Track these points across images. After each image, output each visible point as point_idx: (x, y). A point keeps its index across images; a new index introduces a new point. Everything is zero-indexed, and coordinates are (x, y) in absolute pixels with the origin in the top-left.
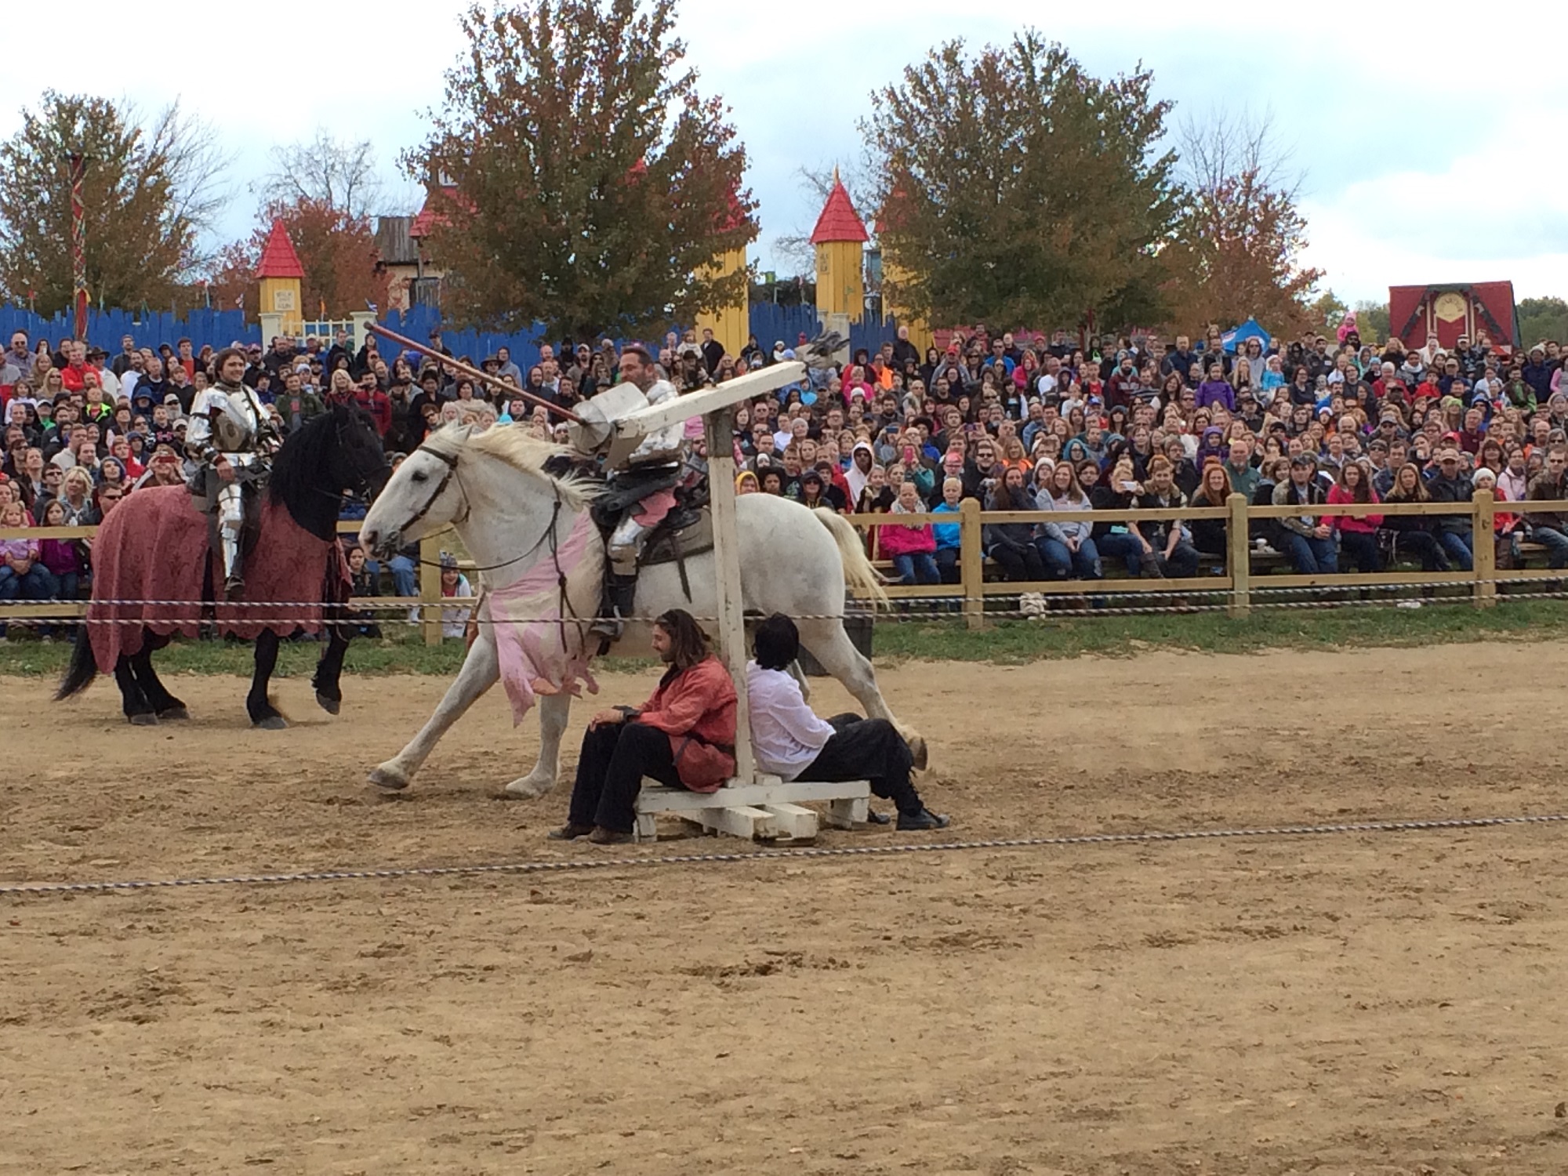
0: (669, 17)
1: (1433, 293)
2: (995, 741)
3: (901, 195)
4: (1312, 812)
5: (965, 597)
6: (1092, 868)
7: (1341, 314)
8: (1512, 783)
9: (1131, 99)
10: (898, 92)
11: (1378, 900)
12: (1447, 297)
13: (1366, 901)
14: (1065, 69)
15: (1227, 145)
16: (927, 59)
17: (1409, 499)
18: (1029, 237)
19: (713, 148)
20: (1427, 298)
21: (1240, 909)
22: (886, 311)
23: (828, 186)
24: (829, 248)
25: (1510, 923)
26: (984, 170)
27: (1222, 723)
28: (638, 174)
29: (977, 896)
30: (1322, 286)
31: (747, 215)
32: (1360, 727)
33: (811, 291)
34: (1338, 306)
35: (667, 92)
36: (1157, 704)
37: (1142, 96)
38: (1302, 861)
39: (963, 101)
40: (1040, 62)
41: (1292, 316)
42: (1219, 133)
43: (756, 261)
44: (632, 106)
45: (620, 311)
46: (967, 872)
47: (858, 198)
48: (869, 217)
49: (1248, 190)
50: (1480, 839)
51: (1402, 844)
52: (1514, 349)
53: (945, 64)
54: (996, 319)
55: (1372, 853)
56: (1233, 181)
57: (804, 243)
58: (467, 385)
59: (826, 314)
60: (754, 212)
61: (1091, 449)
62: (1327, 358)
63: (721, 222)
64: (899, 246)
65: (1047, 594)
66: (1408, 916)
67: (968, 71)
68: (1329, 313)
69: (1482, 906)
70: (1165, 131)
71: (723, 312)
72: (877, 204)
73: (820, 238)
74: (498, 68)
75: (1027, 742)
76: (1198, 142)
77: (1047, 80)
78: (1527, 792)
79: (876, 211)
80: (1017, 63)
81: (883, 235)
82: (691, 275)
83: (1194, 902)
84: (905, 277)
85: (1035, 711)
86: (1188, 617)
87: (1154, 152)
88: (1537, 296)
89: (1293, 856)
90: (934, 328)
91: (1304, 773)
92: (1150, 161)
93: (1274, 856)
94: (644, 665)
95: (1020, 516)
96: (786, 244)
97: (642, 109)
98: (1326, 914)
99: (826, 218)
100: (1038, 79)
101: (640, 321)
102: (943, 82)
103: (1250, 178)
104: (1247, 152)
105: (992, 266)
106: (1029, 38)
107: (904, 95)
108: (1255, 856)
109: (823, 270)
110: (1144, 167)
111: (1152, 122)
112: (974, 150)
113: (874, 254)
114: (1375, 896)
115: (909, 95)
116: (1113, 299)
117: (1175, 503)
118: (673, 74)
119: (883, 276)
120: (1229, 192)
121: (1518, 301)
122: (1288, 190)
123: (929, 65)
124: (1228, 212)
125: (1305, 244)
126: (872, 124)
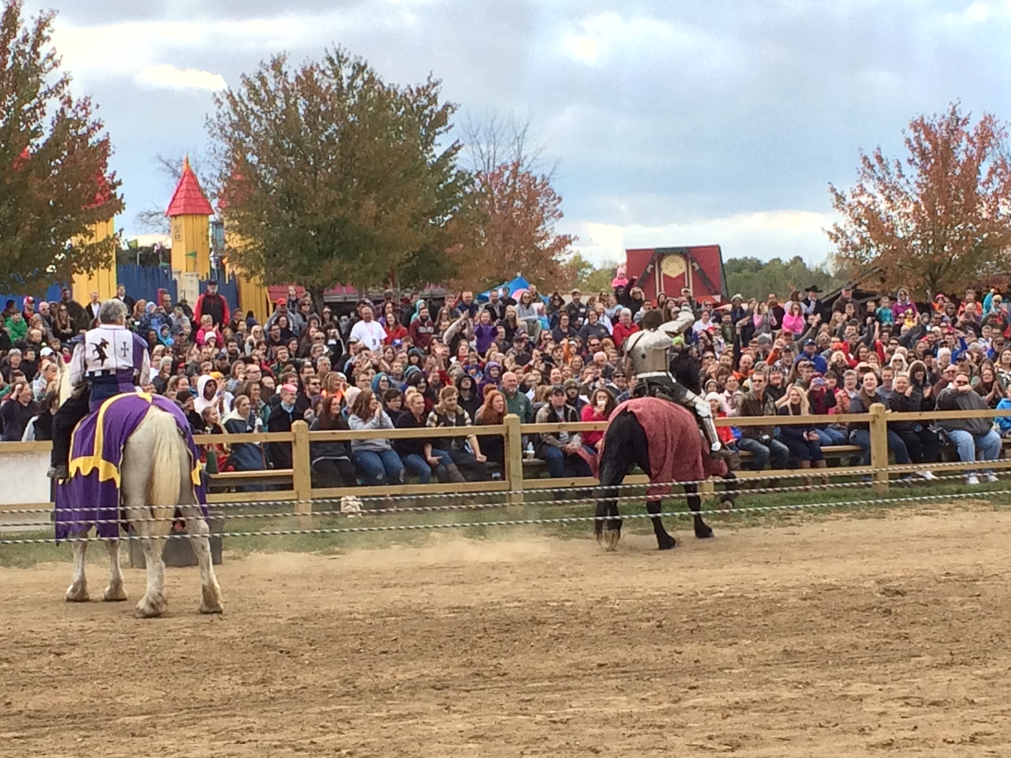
0: (45, 33)
1: (660, 255)
2: (324, 616)
3: (238, 177)
5: (297, 500)
7: (589, 271)
8: (730, 640)
9: (425, 101)
10: (235, 94)
11: (630, 736)
12: (670, 257)
13: (621, 737)
14: (366, 76)
15: (498, 138)
16: (259, 68)
18: (342, 212)
19: (85, 138)
20: (655, 258)
21: (521, 747)
22: (228, 270)
23: (180, 170)
24: (181, 221)
25: (732, 750)
26: (306, 158)
27: (504, 597)
28: (23, 160)
29: (312, 743)
30: (573, 249)
31: (113, 192)
32: (612, 598)
33: (167, 255)
34: (585, 265)
35: (46, 94)
36: (453, 583)
37: (433, 100)
38: (570, 706)
39: (287, 103)
40: (346, 72)
41: (551, 273)
42: (492, 129)
43: (121, 231)
44: (18, 106)
45: (10, 272)
47: (204, 180)
48: (214, 196)
49: (515, 174)
52: (722, 298)
53: (273, 73)
54: (317, 277)
55: (625, 698)
56: (503, 168)
57: (160, 216)
59: (180, 273)
60: (119, 191)
61: (396, 379)
62: (581, 306)
63: (92, 200)
64: (238, 218)
65: (362, 497)
66: (654, 748)
67: (291, 79)
68: (579, 270)
69: (710, 738)
70: (451, 127)
71: (95, 272)
72: (220, 184)
73: (173, 212)
75: (348, 616)
76: (475, 136)
77: (350, 86)
78: (742, 647)
79: (218, 189)
80: (328, 73)
81: (225, 210)
82: (68, 242)
83: (485, 742)
84: (243, 243)
86: (477, 513)
87: (441, 144)
88: (739, 257)
90: (266, 284)
91: (569, 636)
92: (438, 151)
93: (548, 702)
94: (35, 561)
95: (340, 435)
96: (147, 217)
97: (26, 107)
98: (590, 748)
99: (178, 196)
100: (345, 85)
101: (28, 281)
102: (271, 86)
103: (517, 165)
104: (513, 144)
105: (313, 234)
106: (337, 53)
107: (240, 97)
108: (533, 703)
109: (177, 238)
110: (434, 156)
111: (441, 119)
112: (298, 142)
113: (218, 224)
114: (629, 732)
115: (245, 98)
116: (409, 260)
117: (461, 421)
118: (50, 79)
119: (225, 242)
120: (501, 175)
121: (725, 260)
122: (547, 175)
123: (260, 73)
124: (500, 191)
125: (561, 215)
126: (216, 120)
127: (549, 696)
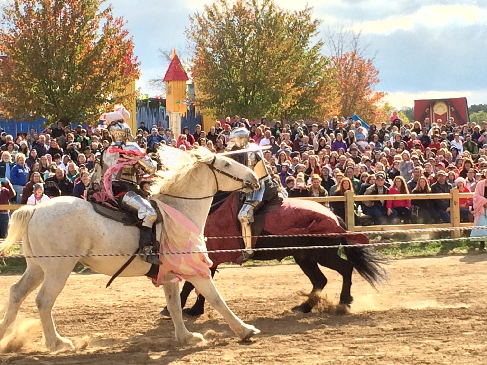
1: (433, 103)
2: (244, 300)
3: (202, 60)
4: (382, 330)
6: (286, 355)
9: (304, 18)
10: (201, 15)
12: (439, 104)
15: (344, 39)
17: (422, 192)
19: (119, 41)
20: (431, 104)
22: (196, 110)
23: (172, 57)
24: (171, 83)
30: (385, 99)
31: (135, 68)
32: (403, 292)
33: (164, 102)
34: (391, 108)
35: (99, 16)
37: (308, 18)
38: (378, 351)
41: (372, 113)
42: (341, 34)
43: (139, 89)
44: (84, 22)
46: (232, 358)
47: (184, 62)
48: (189, 70)
49: (353, 58)
50: (453, 341)
51: (421, 343)
53: (221, 3)
55: (408, 347)
56: (347, 55)
57: (160, 82)
58: (10, 145)
59: (170, 112)
60: (139, 67)
64: (202, 83)
67: (231, 7)
68: (388, 111)
70: (318, 33)
72: (193, 65)
73: (167, 79)
74: (25, 5)
75: (257, 300)
76: (332, 38)
77: (262, 10)
78: (474, 320)
79: (192, 68)
81: (195, 78)
84: (205, 96)
85: (262, 287)
87: (312, 41)
88: (477, 104)
89: (374, 349)
92: (311, 46)
93: (366, 349)
96: (153, 82)
99: (170, 71)
100: (259, 10)
102: (220, 11)
103: (354, 53)
104: (352, 42)
107: (203, 17)
108: (358, 349)
109: (169, 93)
110: (309, 48)
111: (312, 28)
113: (191, 86)
115: (206, 17)
116: (295, 106)
118: (101, 8)
119: (195, 95)
120: (346, 58)
121: (469, 106)
122: (371, 59)
123: (214, 4)
124: (345, 68)
125: (378, 81)
126: (190, 29)
127: (366, 346)
